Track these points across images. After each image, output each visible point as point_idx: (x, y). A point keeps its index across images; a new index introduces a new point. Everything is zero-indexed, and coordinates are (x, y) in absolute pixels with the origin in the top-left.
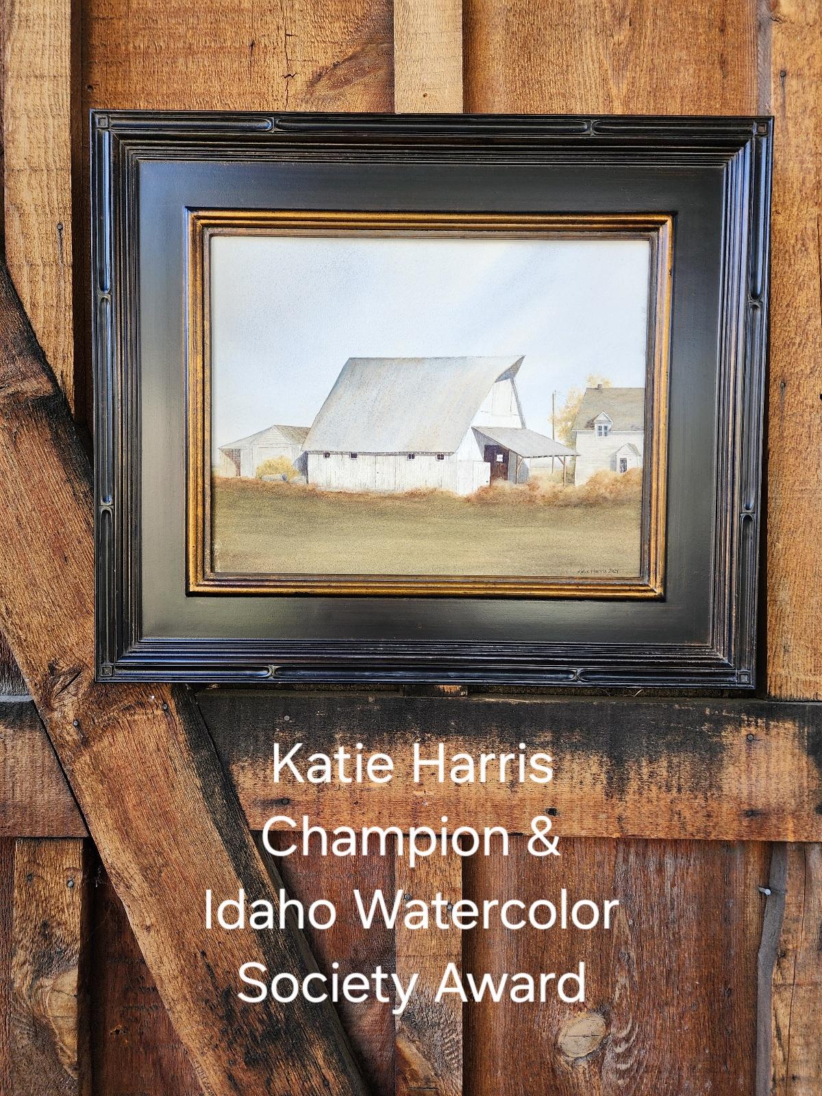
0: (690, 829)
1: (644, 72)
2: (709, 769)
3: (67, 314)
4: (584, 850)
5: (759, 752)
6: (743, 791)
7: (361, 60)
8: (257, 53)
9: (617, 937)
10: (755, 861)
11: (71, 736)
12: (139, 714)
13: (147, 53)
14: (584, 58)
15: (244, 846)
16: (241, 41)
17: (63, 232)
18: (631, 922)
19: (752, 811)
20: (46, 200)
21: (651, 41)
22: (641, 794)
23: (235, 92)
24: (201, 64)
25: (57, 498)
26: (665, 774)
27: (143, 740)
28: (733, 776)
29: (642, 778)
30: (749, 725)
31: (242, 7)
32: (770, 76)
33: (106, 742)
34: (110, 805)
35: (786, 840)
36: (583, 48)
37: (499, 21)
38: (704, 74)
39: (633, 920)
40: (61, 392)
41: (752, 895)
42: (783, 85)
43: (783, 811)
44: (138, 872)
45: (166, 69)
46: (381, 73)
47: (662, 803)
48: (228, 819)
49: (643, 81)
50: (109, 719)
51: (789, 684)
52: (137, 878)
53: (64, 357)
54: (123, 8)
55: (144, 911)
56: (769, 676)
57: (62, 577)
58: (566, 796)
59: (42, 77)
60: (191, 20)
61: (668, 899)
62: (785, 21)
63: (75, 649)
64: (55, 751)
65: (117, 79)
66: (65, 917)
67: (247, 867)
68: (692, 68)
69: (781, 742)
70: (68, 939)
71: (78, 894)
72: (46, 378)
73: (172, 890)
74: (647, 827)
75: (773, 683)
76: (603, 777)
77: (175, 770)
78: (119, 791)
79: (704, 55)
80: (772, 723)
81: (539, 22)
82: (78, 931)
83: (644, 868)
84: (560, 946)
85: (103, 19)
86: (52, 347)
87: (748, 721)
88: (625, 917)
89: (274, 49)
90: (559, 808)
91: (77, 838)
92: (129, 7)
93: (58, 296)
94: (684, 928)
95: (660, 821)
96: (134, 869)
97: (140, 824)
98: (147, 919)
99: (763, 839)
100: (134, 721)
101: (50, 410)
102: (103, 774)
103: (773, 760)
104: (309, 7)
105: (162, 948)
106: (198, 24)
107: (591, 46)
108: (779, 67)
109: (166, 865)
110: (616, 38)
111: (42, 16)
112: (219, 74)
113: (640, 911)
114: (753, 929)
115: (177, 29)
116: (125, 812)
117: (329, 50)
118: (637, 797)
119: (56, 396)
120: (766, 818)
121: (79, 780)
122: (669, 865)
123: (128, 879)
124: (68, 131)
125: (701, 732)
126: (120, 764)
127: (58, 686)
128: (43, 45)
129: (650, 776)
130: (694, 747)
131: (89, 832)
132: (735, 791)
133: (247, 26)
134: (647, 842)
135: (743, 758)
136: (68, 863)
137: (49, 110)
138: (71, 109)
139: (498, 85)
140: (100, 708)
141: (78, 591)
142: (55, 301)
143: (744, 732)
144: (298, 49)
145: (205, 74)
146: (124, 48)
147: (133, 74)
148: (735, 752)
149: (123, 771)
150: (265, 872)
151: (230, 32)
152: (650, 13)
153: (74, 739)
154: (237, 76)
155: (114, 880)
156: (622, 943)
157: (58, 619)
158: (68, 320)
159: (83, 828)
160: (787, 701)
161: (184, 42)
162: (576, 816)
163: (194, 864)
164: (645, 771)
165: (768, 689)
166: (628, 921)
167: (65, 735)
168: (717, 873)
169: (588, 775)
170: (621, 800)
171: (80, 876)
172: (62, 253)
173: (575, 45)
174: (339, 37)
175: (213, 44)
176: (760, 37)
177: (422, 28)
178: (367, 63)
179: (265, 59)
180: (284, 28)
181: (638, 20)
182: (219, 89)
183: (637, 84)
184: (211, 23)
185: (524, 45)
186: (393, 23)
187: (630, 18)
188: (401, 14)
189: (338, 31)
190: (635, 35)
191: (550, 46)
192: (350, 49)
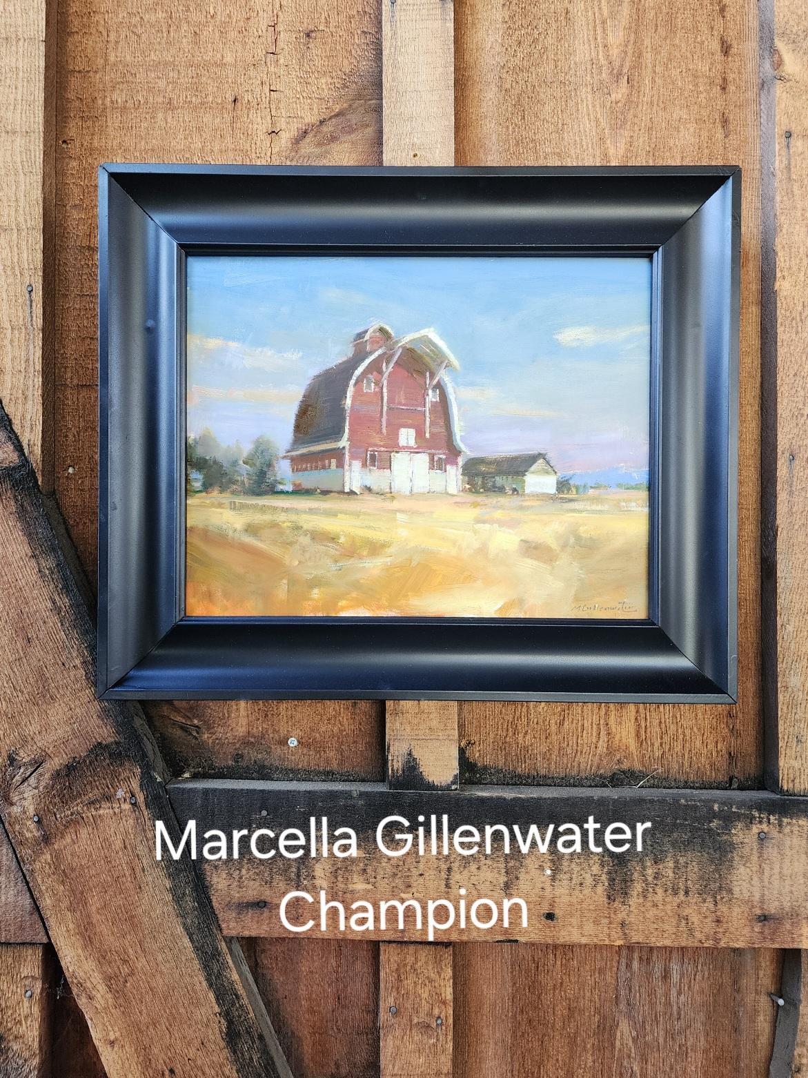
0: (698, 935)
1: (643, 131)
2: (717, 870)
3: (36, 380)
4: (583, 955)
5: (771, 852)
6: (755, 894)
7: (348, 117)
8: (240, 109)
9: (620, 1050)
10: (767, 966)
11: (31, 832)
12: (104, 808)
13: (125, 108)
14: (580, 116)
15: (216, 954)
16: (224, 96)
17: (33, 294)
18: (634, 1034)
19: (765, 916)
20: (15, 260)
21: (650, 99)
22: (645, 897)
23: (216, 149)
24: (181, 119)
25: (20, 575)
26: (671, 875)
27: (108, 836)
28: (744, 878)
29: (647, 880)
30: (760, 822)
31: (225, 61)
32: (774, 137)
33: (68, 839)
34: (71, 909)
35: (800, 947)
36: (580, 106)
37: (492, 77)
38: (705, 134)
39: (637, 1032)
40: (27, 462)
41: (764, 1003)
42: (788, 147)
43: (797, 915)
44: (101, 981)
45: (144, 125)
46: (370, 131)
47: (669, 907)
48: (199, 923)
49: (641, 140)
50: (72, 814)
51: (802, 777)
52: (100, 989)
53: (32, 425)
54: (101, 61)
55: (107, 1024)
56: (781, 769)
57: (24, 660)
58: (566, 899)
59: (14, 133)
60: (171, 74)
61: (675, 1008)
62: (789, 81)
63: (37, 738)
64: (13, 848)
65: (93, 135)
66: (23, 1029)
67: (219, 976)
68: (692, 127)
69: (795, 840)
70: (26, 1054)
71: (37, 1006)
72: (12, 448)
73: (138, 1002)
74: (652, 933)
75: (786, 776)
76: (604, 877)
77: (143, 870)
78: (82, 893)
79: (705, 113)
80: (785, 820)
81: (533, 79)
82: (36, 1045)
83: (649, 975)
84: (557, 1060)
85: (79, 72)
86: (19, 415)
87: (759, 817)
88: (628, 1028)
89: (258, 104)
90: (557, 912)
91: (36, 944)
92: (106, 60)
93: (27, 360)
94: (692, 1039)
95: (666, 927)
96: (97, 978)
97: (103, 929)
98: (111, 1033)
99: (777, 946)
100: (100, 816)
101: (16, 481)
102: (64, 874)
103: (787, 861)
104: (294, 61)
105: (127, 1065)
106: (179, 79)
107: (587, 105)
108: (784, 128)
109: (132, 974)
110: (613, 96)
111: (14, 70)
112: (199, 129)
113: (644, 1022)
114: (764, 1040)
115: (156, 83)
116: (89, 916)
117: (315, 107)
118: (641, 900)
119: (23, 465)
120: (779, 923)
121: (40, 882)
122: (675, 972)
123: (91, 989)
124: (40, 188)
125: (710, 830)
126: (83, 864)
127: (17, 777)
128: (15, 100)
129: (655, 878)
130: (703, 845)
131: (49, 937)
132: (746, 895)
133: (230, 80)
134: (651, 949)
135: (755, 858)
136: (25, 972)
137: (21, 167)
138: (44, 166)
139: (490, 144)
140: (63, 802)
141: (42, 675)
142: (23, 366)
143: (755, 829)
144: (282, 105)
145: (186, 130)
146: (100, 102)
147: (110, 129)
148: (746, 850)
149: (86, 871)
150: (239, 981)
151: (211, 87)
152: (649, 70)
153: (34, 835)
154: (219, 133)
155: (75, 990)
156: (625, 1056)
157: (19, 705)
158: (36, 387)
159: (43, 933)
160: (800, 796)
161: (164, 97)
162: (574, 921)
163: (161, 973)
164: (650, 872)
165: (780, 781)
166: (631, 1032)
167: (25, 831)
168: (727, 979)
169: (588, 876)
170: (623, 903)
171: (38, 986)
172: (32, 317)
173: (571, 103)
174: (325, 93)
175: (194, 99)
176: (762, 95)
177: (412, 86)
178: (354, 118)
179: (248, 115)
180: (268, 84)
181: (636, 78)
182: (200, 146)
183: (636, 144)
184: (193, 77)
185: (518, 103)
186: (381, 80)
187: (628, 76)
188: (390, 71)
189: (324, 86)
190: (633, 93)
191: (545, 104)
192: (337, 106)
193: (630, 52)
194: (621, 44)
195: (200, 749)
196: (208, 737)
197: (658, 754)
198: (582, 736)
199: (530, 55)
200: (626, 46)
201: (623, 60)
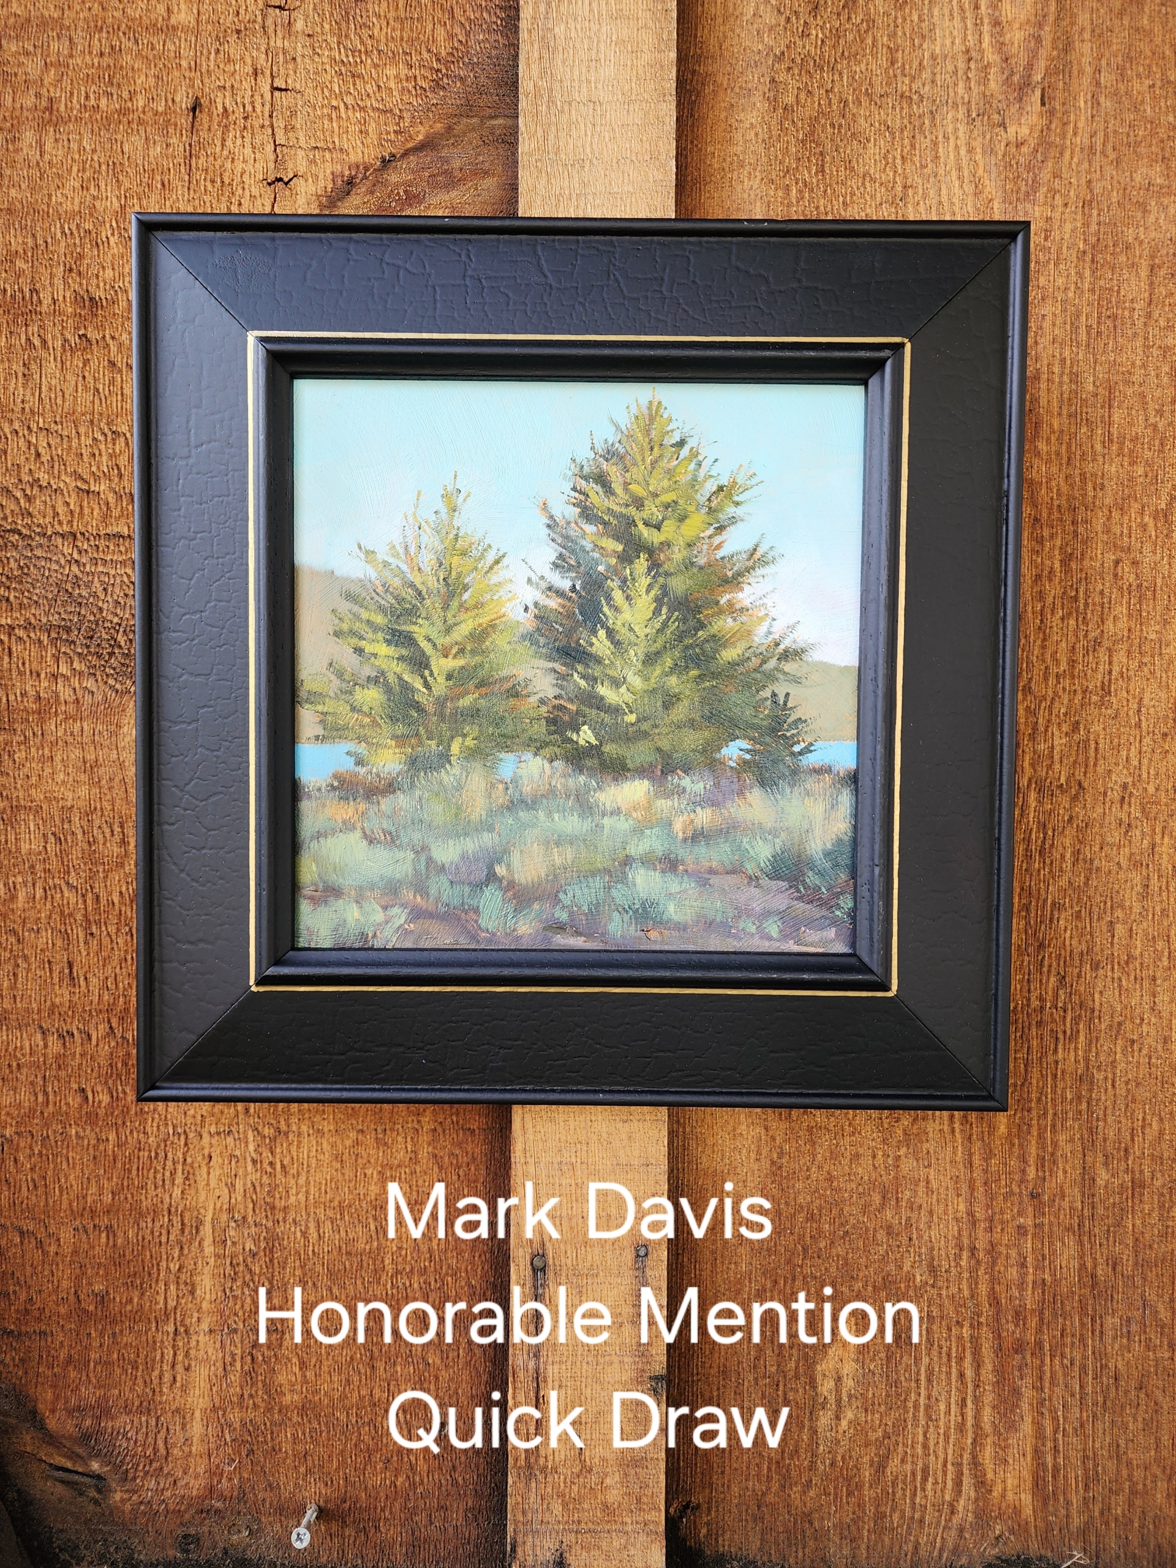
7: (444, 152)
8: (206, 126)
14: (941, 172)
16: (170, 97)
21: (1087, 142)
24: (74, 146)
31: (173, 21)
36: (941, 150)
37: (755, 79)
46: (490, 185)
49: (1068, 227)
60: (54, 46)
81: (843, 86)
89: (246, 118)
104: (327, 27)
106: (71, 56)
107: (957, 147)
110: (1012, 130)
112: (116, 170)
115: (21, 64)
117: (372, 127)
133: (184, 63)
144: (298, 122)
145: (84, 170)
151: (143, 77)
152: (1086, 80)
154: (158, 177)
161: (38, 95)
173: (923, 142)
174: (394, 100)
175: (103, 102)
177: (584, 90)
178: (457, 159)
179: (224, 140)
180: (268, 73)
181: (1059, 94)
182: (116, 204)
183: (1056, 235)
184: (102, 54)
185: (810, 137)
186: (517, 75)
187: (1043, 89)
188: (536, 55)
189: (392, 85)
190: (1053, 126)
191: (868, 141)
192: (420, 128)
193: (1047, 42)
194: (1029, 20)
195: (105, 1524)
196: (122, 1500)
197: (1076, 1521)
198: (924, 1490)
199: (837, 34)
200: (1040, 26)
201: (1034, 55)
